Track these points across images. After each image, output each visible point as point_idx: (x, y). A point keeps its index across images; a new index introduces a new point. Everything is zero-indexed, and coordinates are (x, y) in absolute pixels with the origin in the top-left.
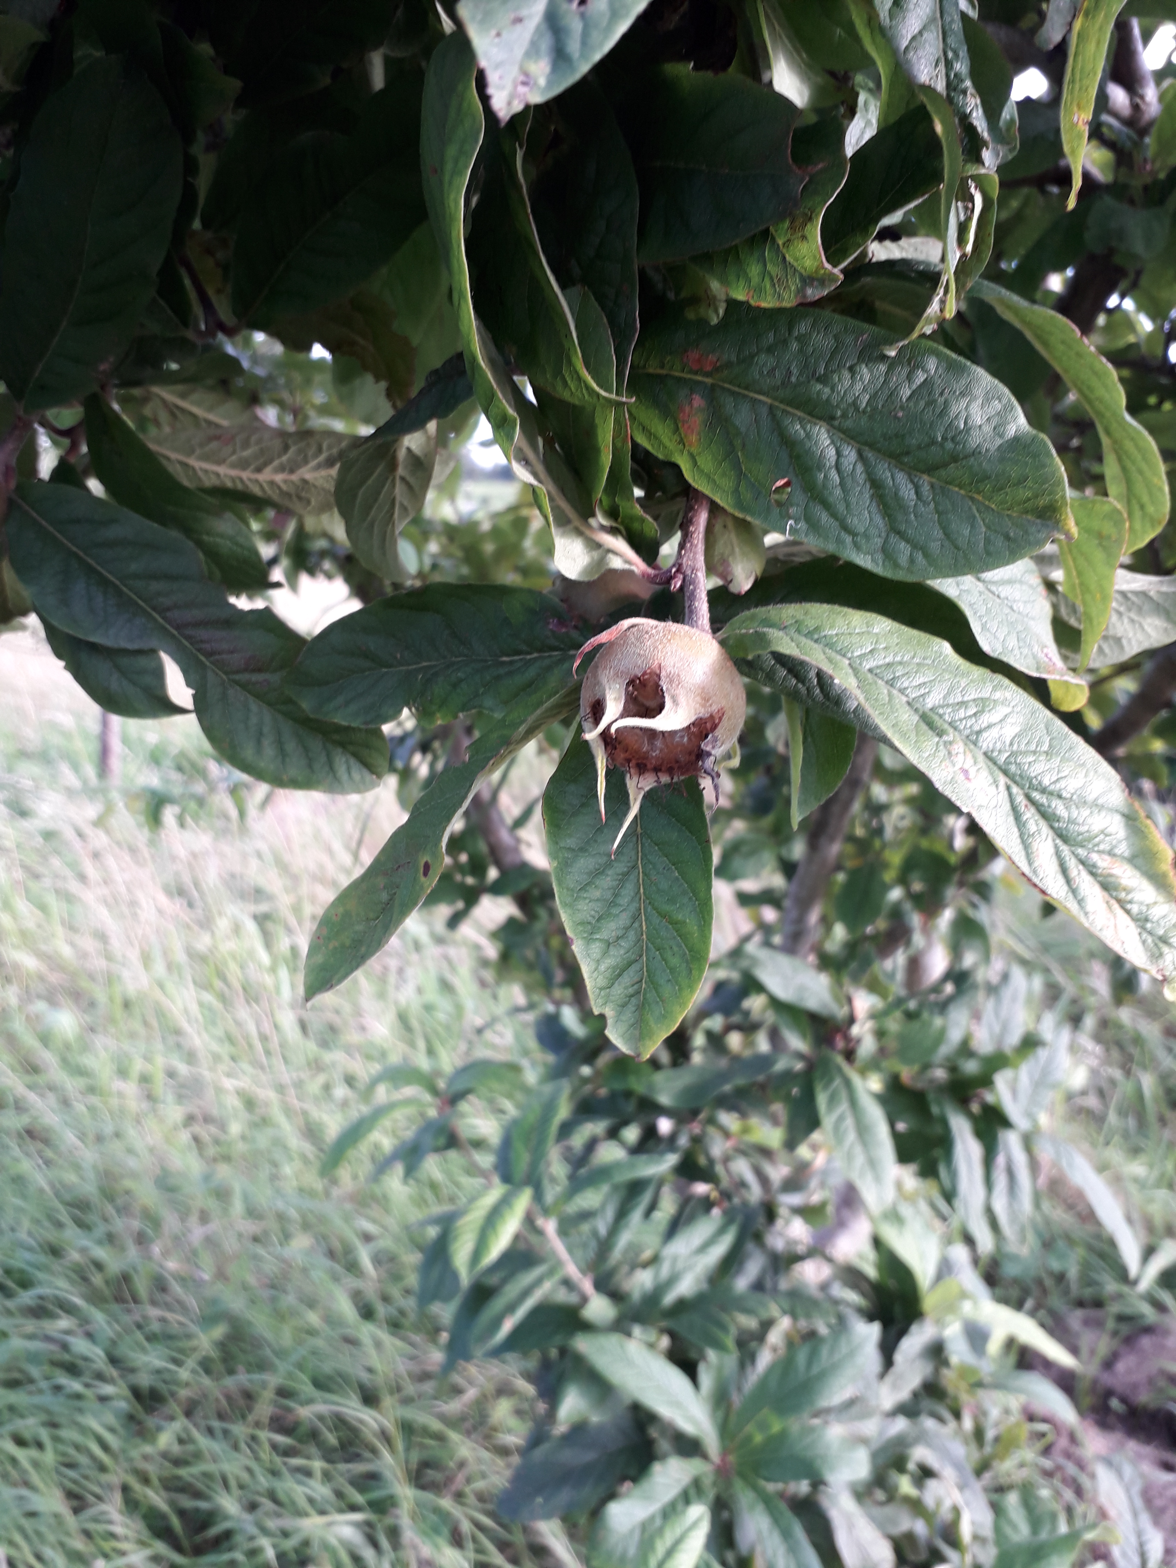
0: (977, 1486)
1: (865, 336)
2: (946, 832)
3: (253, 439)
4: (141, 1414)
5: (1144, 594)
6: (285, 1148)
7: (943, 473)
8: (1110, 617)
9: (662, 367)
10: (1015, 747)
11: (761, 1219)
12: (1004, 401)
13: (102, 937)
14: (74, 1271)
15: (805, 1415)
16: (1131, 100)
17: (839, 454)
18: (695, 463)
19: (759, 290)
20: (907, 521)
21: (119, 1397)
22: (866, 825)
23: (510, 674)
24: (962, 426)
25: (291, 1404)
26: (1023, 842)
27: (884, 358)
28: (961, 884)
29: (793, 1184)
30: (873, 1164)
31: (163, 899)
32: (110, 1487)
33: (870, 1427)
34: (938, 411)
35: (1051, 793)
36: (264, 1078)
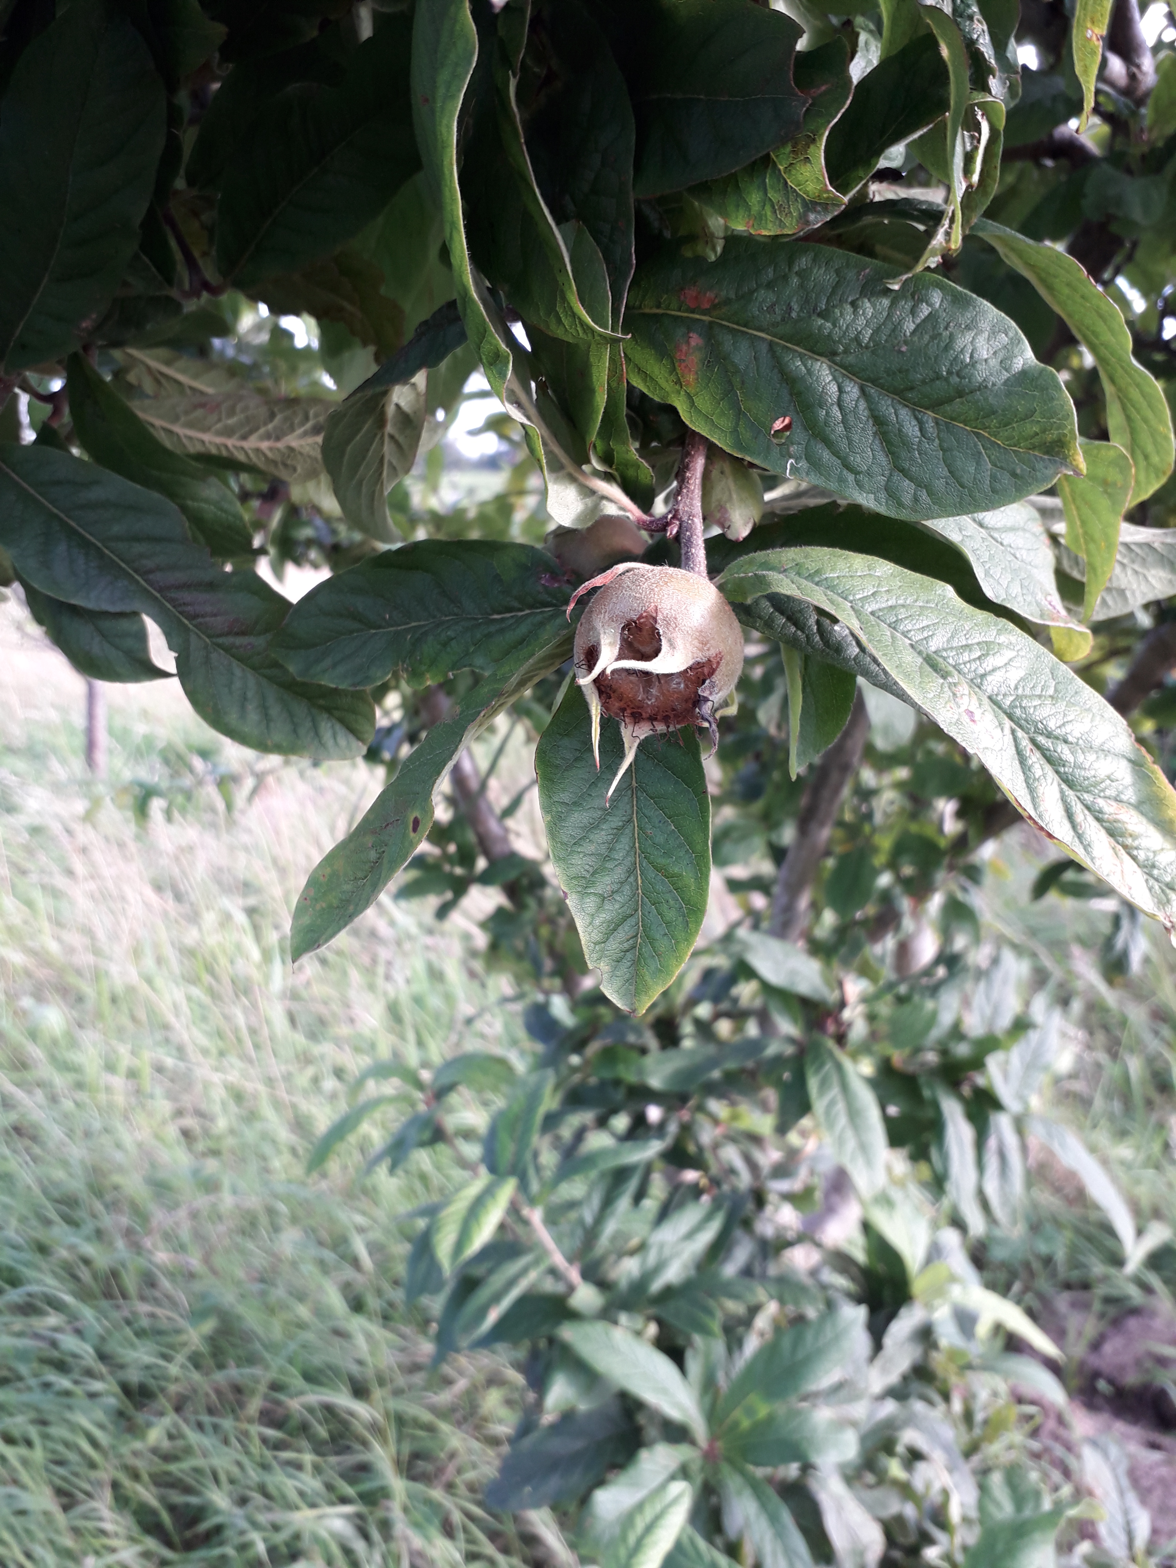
0: (966, 1468)
1: (867, 271)
2: (935, 816)
3: (239, 408)
4: (131, 1410)
5: (1149, 546)
6: (274, 1142)
7: (948, 408)
8: (1114, 569)
9: (658, 307)
10: (1020, 692)
11: (750, 1206)
12: (1011, 334)
13: (88, 932)
14: (64, 1268)
15: (793, 1399)
16: (1128, 69)
17: (840, 390)
18: (692, 404)
19: (760, 218)
20: (912, 459)
21: (108, 1393)
22: (856, 810)
23: (502, 631)
24: (968, 360)
25: (282, 1397)
26: (1029, 786)
27: (887, 291)
28: (951, 868)
29: (782, 1171)
30: (864, 1148)
31: (150, 893)
32: (99, 1484)
33: (860, 1410)
34: (942, 345)
35: (1057, 738)
36: (252, 1071)
